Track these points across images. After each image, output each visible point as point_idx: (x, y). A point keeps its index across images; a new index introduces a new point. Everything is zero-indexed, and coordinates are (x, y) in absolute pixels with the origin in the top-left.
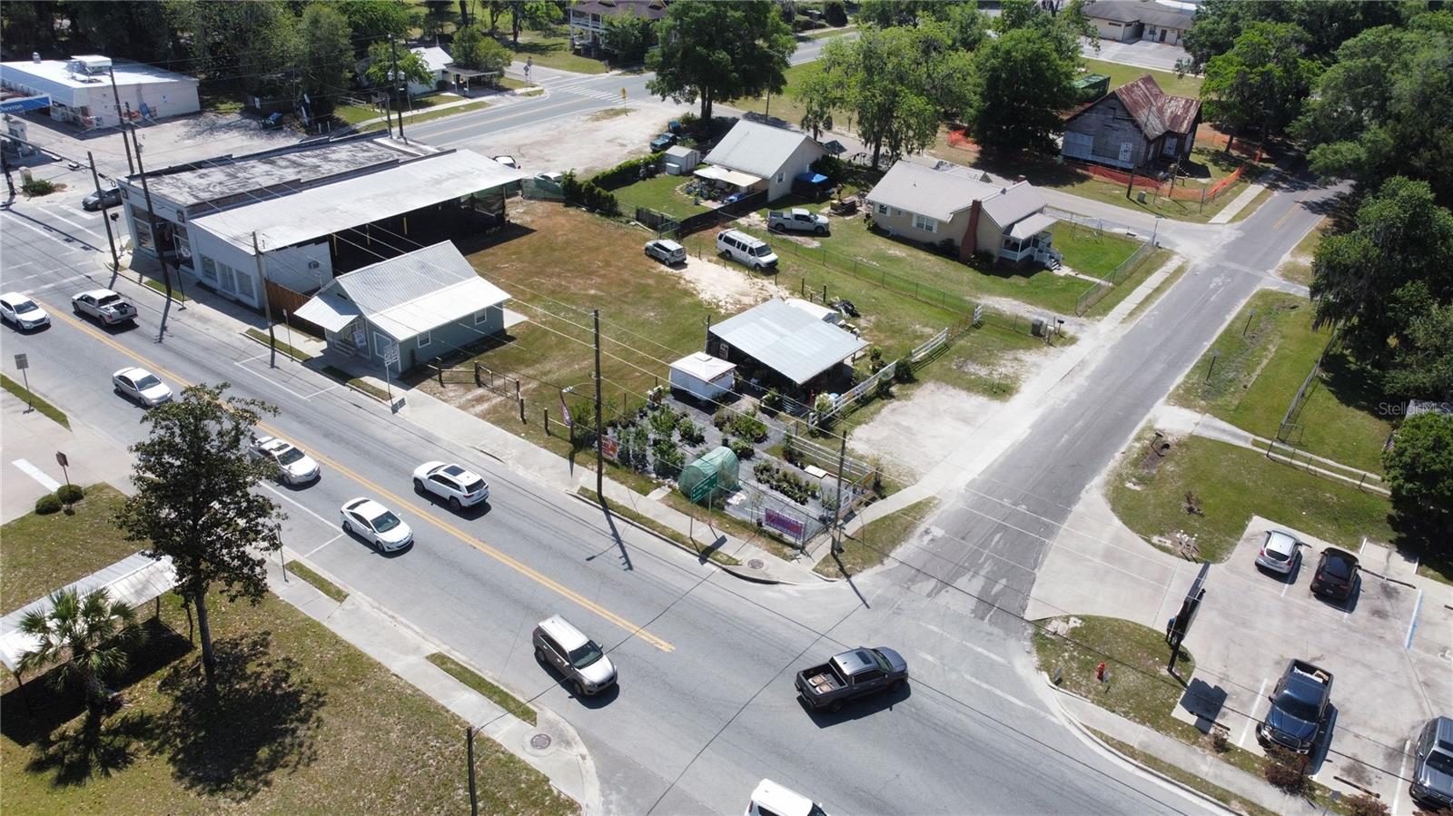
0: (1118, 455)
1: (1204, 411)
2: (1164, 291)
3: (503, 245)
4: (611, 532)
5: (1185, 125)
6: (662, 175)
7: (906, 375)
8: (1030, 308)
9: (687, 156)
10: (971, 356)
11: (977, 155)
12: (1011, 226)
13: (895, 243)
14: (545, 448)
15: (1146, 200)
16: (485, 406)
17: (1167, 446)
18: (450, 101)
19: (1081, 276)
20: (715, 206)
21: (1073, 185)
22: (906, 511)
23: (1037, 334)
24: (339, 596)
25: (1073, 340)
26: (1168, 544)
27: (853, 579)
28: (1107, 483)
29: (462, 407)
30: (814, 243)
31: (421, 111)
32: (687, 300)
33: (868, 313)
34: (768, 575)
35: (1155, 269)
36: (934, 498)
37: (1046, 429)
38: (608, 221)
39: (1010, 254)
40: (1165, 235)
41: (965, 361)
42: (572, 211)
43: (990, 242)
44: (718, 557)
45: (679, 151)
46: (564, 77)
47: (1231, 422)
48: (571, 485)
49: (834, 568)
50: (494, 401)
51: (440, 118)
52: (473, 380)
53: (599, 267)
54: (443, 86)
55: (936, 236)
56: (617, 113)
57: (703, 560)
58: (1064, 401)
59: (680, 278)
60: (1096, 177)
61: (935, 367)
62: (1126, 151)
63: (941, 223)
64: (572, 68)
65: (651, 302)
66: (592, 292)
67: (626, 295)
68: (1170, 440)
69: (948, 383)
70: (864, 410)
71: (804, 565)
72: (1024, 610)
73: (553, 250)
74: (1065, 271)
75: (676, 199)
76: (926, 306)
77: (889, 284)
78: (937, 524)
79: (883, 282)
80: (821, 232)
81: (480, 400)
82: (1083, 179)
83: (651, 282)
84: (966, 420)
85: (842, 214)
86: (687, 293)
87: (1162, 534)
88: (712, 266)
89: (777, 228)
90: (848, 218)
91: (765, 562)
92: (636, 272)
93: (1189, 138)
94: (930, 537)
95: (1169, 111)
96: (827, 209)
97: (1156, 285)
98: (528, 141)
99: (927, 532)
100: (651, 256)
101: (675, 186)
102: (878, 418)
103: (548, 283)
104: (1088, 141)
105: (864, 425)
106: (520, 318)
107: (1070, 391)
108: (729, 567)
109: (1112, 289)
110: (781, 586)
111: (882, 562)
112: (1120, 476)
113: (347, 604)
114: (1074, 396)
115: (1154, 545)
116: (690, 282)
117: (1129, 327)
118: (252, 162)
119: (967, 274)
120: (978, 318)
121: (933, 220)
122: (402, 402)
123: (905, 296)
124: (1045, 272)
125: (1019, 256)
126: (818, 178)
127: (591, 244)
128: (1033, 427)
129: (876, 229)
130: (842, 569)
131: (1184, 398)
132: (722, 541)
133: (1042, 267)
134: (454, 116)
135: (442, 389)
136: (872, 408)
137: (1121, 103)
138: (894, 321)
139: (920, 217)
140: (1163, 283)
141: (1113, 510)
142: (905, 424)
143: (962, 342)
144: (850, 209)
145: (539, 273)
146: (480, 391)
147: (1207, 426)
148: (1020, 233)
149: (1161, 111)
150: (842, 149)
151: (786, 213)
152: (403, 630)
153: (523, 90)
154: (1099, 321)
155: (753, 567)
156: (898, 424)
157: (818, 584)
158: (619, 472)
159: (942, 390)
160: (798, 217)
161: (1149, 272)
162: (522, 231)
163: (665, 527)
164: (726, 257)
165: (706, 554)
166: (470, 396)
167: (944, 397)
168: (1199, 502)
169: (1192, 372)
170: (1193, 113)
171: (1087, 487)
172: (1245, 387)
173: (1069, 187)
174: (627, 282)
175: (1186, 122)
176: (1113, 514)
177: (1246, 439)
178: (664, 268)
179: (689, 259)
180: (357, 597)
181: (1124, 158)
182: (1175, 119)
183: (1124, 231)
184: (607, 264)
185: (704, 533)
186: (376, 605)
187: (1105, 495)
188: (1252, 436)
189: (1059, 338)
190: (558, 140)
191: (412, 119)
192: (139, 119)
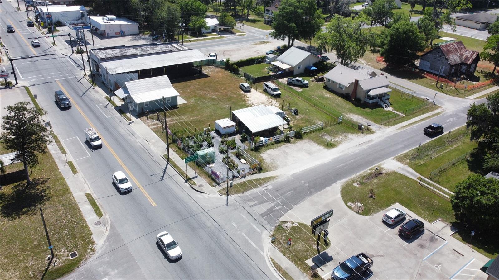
0: (358, 174)
1: (406, 164)
2: (425, 120)
3: (197, 80)
4: (165, 168)
6: (264, 63)
7: (299, 136)
8: (365, 120)
9: (273, 58)
10: (329, 133)
11: (385, 66)
12: (370, 90)
13: (330, 93)
14: (163, 141)
15: (443, 87)
16: (156, 126)
17: (381, 174)
18: (215, 35)
19: (394, 111)
20: (273, 74)
21: (417, 80)
22: (263, 179)
23: (360, 129)
24: (75, 171)
25: (373, 133)
26: (353, 206)
27: (229, 197)
28: (346, 182)
29: (148, 126)
30: (299, 90)
31: (202, 38)
32: (243, 103)
33: (302, 114)
34: (202, 190)
35: (427, 112)
36: (277, 176)
37: (336, 161)
38: (235, 76)
39: (368, 101)
40: (442, 101)
41: (326, 134)
42: (226, 72)
43: (360, 95)
44: (191, 182)
45: (271, 56)
46: (256, 30)
47: (414, 169)
48: (163, 153)
49: (224, 192)
50: (159, 125)
51: (207, 41)
52: (157, 118)
53: (222, 90)
54: (214, 30)
55: (344, 91)
56: (264, 43)
57: (186, 182)
58: (352, 152)
59: (245, 96)
60: (428, 77)
61: (312, 135)
62: (442, 68)
64: (261, 28)
65: (230, 102)
66: (214, 97)
67: (223, 99)
68: (384, 172)
69: (313, 141)
70: (276, 145)
71: (218, 188)
72: (280, 217)
73: (211, 83)
74: (390, 109)
75: (265, 70)
76: (325, 114)
77: (317, 106)
78: (272, 185)
80: (306, 86)
81: (155, 124)
82: (424, 77)
83: (235, 96)
84: (310, 154)
85: (317, 81)
86: (245, 101)
87: (353, 202)
88: (260, 93)
89: (290, 84)
90: (319, 83)
91: (204, 186)
92: (233, 92)
93: (473, 66)
94: (266, 188)
95: (465, 55)
96: (313, 79)
97: (422, 118)
98: (228, 49)
99: (266, 187)
100: (241, 88)
101: (265, 67)
102: (279, 148)
103: (201, 93)
104: (428, 64)
105: (272, 150)
106: (184, 102)
107: (357, 150)
108: (192, 185)
109: (403, 117)
110: (204, 194)
111: (243, 193)
112: (354, 181)
113: (75, 175)
115: (347, 205)
116: (248, 97)
117: (400, 131)
119: (350, 105)
120: (340, 120)
121: (344, 86)
122: (133, 122)
123: (320, 110)
124: (381, 108)
125: (371, 101)
126: (314, 68)
127: (224, 82)
128: (332, 160)
129: (326, 88)
130: (227, 193)
131: (400, 159)
132: (196, 177)
133: (380, 106)
134: (211, 40)
135: (146, 120)
136: (279, 145)
137: (442, 51)
138: (309, 118)
139: (339, 84)
140: (427, 117)
141: (341, 191)
142: (287, 151)
143: (329, 128)
144: (321, 80)
145: (201, 89)
146: (157, 122)
147: (402, 169)
148: (372, 93)
151: (294, 79)
152: (85, 185)
153: (239, 34)
154: (389, 127)
155: (199, 187)
156: (284, 151)
157: (218, 196)
158: (180, 151)
159: (309, 142)
160: (297, 80)
161: (424, 113)
162: (206, 76)
163: (181, 170)
164: (265, 91)
165: (188, 180)
166: (153, 123)
167: (308, 145)
168: (374, 194)
169: (413, 150)
170: (474, 56)
171: (338, 182)
172: (431, 158)
173: (415, 80)
174: (227, 95)
175: (471, 60)
176: (340, 192)
177: (415, 176)
178: (243, 92)
179: (252, 90)
180: (80, 175)
181: (441, 71)
182: (467, 58)
183: (426, 98)
184: (225, 89)
185: (191, 173)
186: (84, 177)
187: (342, 186)
188: (419, 175)
189: (369, 131)
190: (238, 50)
191: (198, 40)
192: (120, 35)
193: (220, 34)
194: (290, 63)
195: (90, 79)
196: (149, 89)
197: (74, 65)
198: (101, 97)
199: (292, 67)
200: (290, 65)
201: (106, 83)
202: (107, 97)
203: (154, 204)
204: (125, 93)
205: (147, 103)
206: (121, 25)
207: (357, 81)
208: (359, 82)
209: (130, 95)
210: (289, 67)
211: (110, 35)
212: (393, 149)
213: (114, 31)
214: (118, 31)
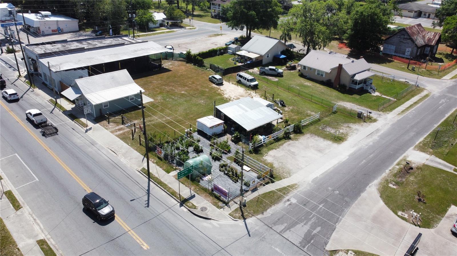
0: (387, 171)
1: (431, 154)
2: (418, 104)
3: (158, 75)
4: (147, 188)
5: (434, 42)
6: (226, 54)
7: (298, 130)
8: (359, 107)
9: (236, 48)
10: (329, 124)
11: (349, 52)
12: (355, 75)
13: (308, 81)
14: (136, 150)
15: (415, 70)
16: (121, 132)
17: (412, 168)
18: (164, 30)
19: (383, 96)
20: (240, 64)
21: (386, 64)
22: (280, 190)
23: (360, 117)
24: (17, 206)
25: (375, 121)
26: (406, 216)
27: (246, 221)
28: (380, 184)
29: (112, 132)
30: (276, 79)
31: (151, 33)
32: (219, 97)
33: (290, 105)
34: (207, 215)
35: (416, 95)
36: (296, 184)
37: (355, 157)
38: (200, 68)
39: (353, 86)
40: (422, 83)
41: (326, 126)
42: (188, 65)
43: (345, 81)
44: (188, 204)
45: (233, 46)
46: (205, 24)
47: (444, 160)
48: (140, 167)
49: (239, 214)
50: (125, 130)
51: (157, 35)
52: (121, 122)
53: (190, 84)
54: (161, 25)
55: (324, 78)
56: (218, 35)
57: (181, 205)
58: (366, 145)
59: (219, 89)
60: (395, 61)
61: (312, 128)
62: (408, 51)
63: (326, 73)
64: (209, 22)
65: (204, 97)
66: (183, 92)
67: (195, 94)
68: (413, 166)
69: (316, 135)
70: (277, 144)
71: (226, 211)
72: (326, 244)
73: (175, 77)
74: (377, 94)
75: (229, 62)
76: (315, 104)
77: (302, 95)
78: (294, 197)
79: (299, 94)
80: (280, 75)
81: (120, 130)
82: (390, 61)
83: (207, 90)
84: (320, 151)
85: (290, 70)
86: (220, 94)
87: (403, 211)
88: (233, 85)
89: (263, 73)
90: (292, 71)
91: (208, 208)
92: (203, 86)
93: (435, 47)
94: (289, 203)
95: (427, 37)
96: (284, 68)
97: (416, 101)
98: (183, 43)
99: (288, 200)
100: (211, 81)
101: (229, 58)
102: (281, 147)
103: (167, 88)
104: (393, 48)
105: (274, 150)
106: (151, 100)
107: (370, 141)
108: (191, 210)
109: (396, 101)
110: (212, 221)
111: (263, 213)
112: (387, 181)
113: (19, 212)
114: (371, 144)
115: (399, 216)
116: (222, 91)
117: (401, 116)
118: (74, 43)
119: (335, 93)
120: (335, 109)
121: (323, 72)
122: (90, 129)
123: (307, 100)
124: (368, 94)
125: (357, 87)
126: (283, 56)
127: (190, 76)
128: (349, 156)
129: (302, 75)
130: (243, 215)
131: (422, 148)
132: (193, 197)
133: (367, 92)
134: (161, 34)
135: (108, 124)
136: (280, 143)
137: (407, 33)
138: (299, 109)
139: (318, 71)
140: (419, 100)
141: (381, 197)
142: (292, 150)
143: (326, 119)
144: (294, 68)
145: (166, 85)
146: (122, 126)
147: (432, 161)
148: (358, 78)
149: (424, 37)
150: (294, 47)
151: (266, 68)
152: (36, 227)
153: (189, 28)
154: (388, 113)
155: (202, 211)
156: (289, 151)
157: (230, 221)
158: (161, 162)
159: (313, 137)
160: (270, 69)
161: (413, 96)
162: (167, 70)
163: (170, 188)
164: (239, 83)
165: (183, 202)
166: (117, 128)
167: (313, 140)
168: (424, 196)
169: (427, 137)
170: (437, 38)
171: (370, 185)
172: (452, 144)
173: (384, 64)
174: (198, 90)
175: (434, 41)
176: (380, 198)
177: (451, 168)
178: (214, 85)
179: (224, 82)
180: (26, 210)
181: (408, 54)
182: (430, 40)
183: (404, 80)
184: (193, 83)
185: (185, 191)
186: (31, 213)
187: (378, 189)
188: (454, 167)
189: (369, 119)
190: (194, 43)
191: (147, 35)
192: (57, 32)
193: (169, 28)
194: (258, 52)
195: (27, 81)
196: (106, 87)
197: (4, 65)
198: (43, 101)
199: (261, 56)
200: (258, 54)
201: (48, 83)
202: (51, 100)
203: (145, 247)
204: (76, 93)
205: (106, 104)
206: (57, 21)
207: (340, 66)
208: (343, 66)
209: (82, 95)
210: (257, 56)
211: (46, 33)
212: (407, 138)
213: (50, 28)
214: (55, 28)
